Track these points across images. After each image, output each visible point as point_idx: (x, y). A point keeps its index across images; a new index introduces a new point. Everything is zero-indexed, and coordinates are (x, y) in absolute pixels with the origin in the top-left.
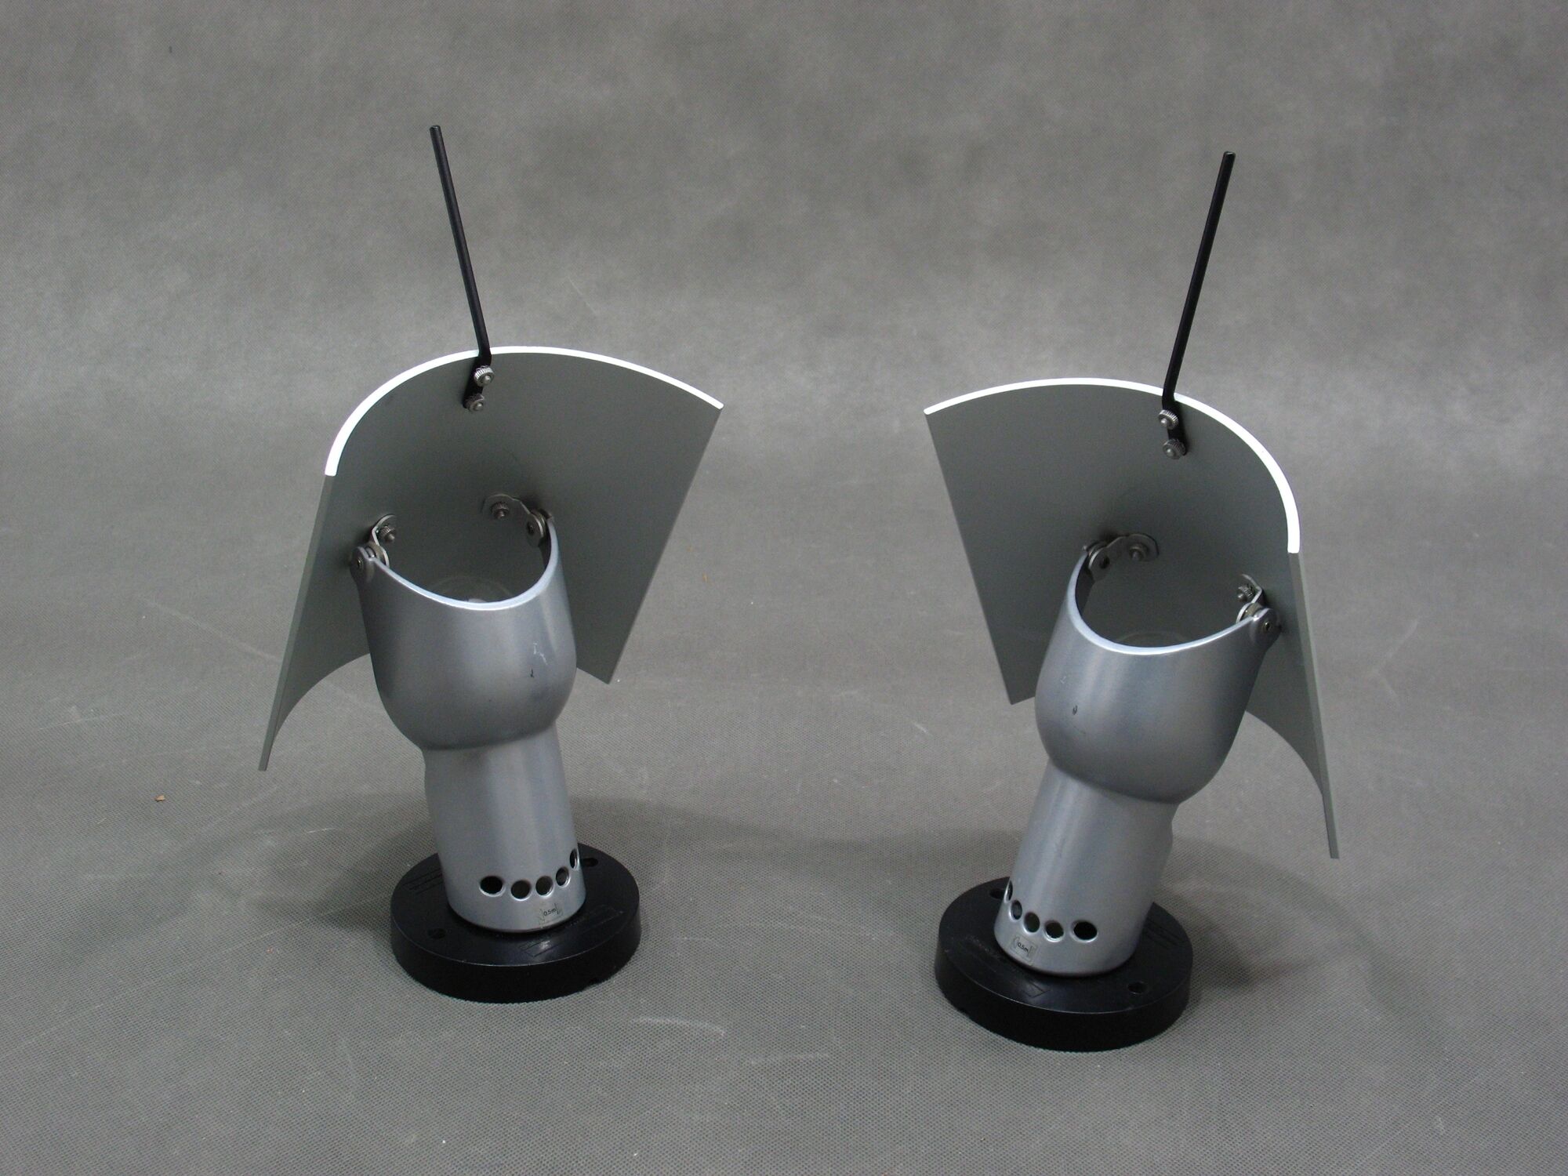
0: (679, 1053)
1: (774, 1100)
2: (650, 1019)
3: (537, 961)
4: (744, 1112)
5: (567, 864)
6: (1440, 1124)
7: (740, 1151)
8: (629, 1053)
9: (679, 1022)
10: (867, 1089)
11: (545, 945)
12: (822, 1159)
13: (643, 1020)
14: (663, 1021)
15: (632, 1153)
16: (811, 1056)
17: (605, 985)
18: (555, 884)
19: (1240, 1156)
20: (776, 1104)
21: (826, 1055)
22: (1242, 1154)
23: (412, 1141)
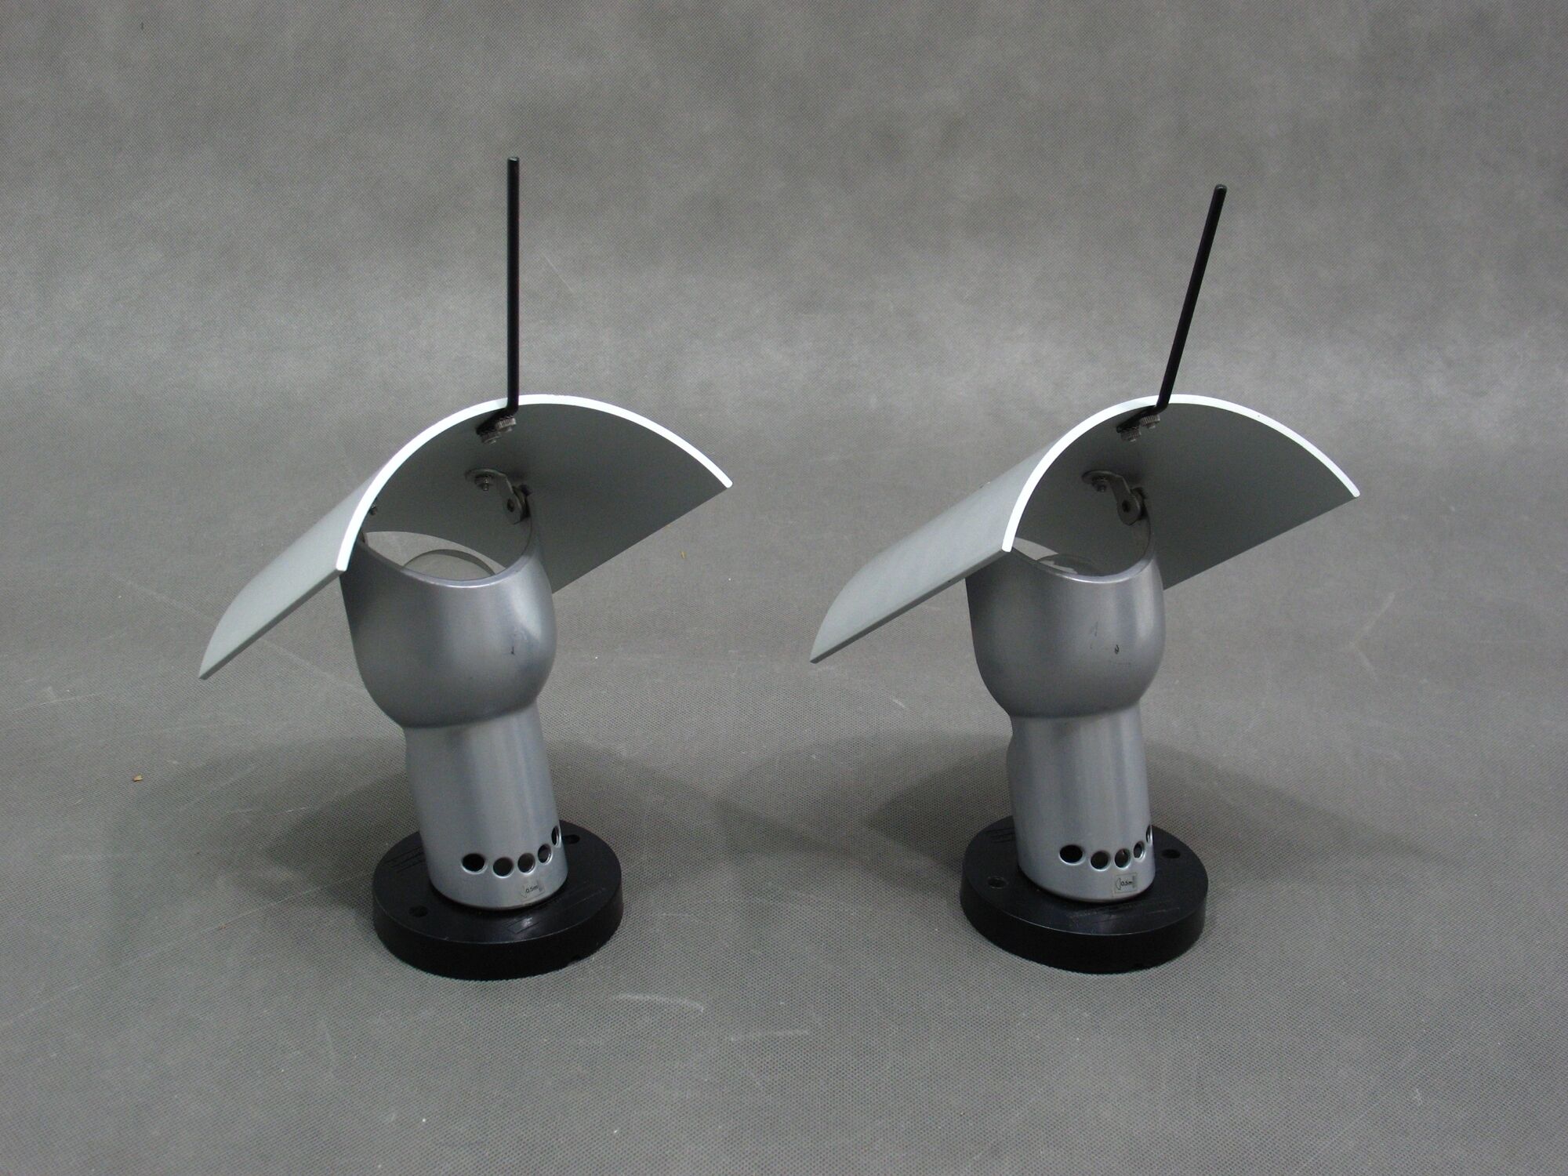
0: (658, 1030)
1: (754, 1077)
2: (630, 996)
3: (520, 938)
4: (723, 1088)
5: (549, 841)
6: (1418, 1096)
7: (720, 1127)
8: (608, 1031)
9: (659, 999)
11: (527, 922)
13: (622, 996)
14: (643, 998)
15: (613, 1130)
16: (791, 1033)
17: (584, 963)
18: (537, 861)
19: (1219, 1128)
20: (756, 1080)
22: (1220, 1127)
23: (392, 1119)
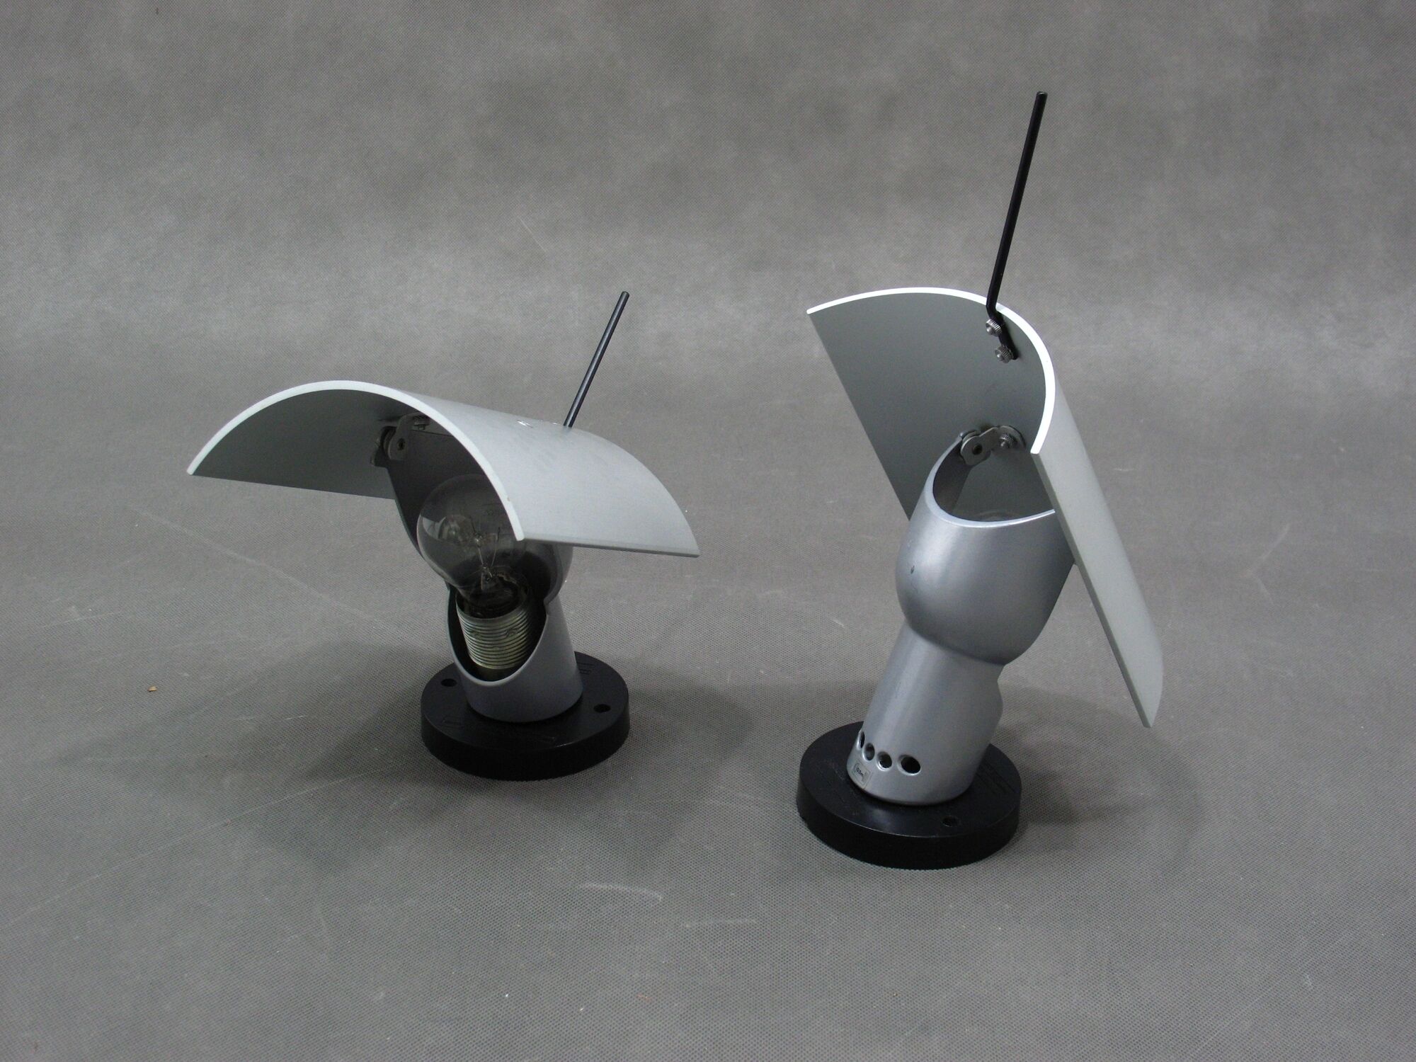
0: (620, 916)
1: (707, 959)
2: (594, 885)
4: (679, 969)
6: (1308, 982)
7: (676, 1005)
8: (575, 917)
9: (621, 888)
10: (790, 951)
12: (750, 1012)
13: (588, 885)
14: (606, 887)
16: (740, 921)
20: (708, 963)
21: (754, 921)
23: (380, 998)
